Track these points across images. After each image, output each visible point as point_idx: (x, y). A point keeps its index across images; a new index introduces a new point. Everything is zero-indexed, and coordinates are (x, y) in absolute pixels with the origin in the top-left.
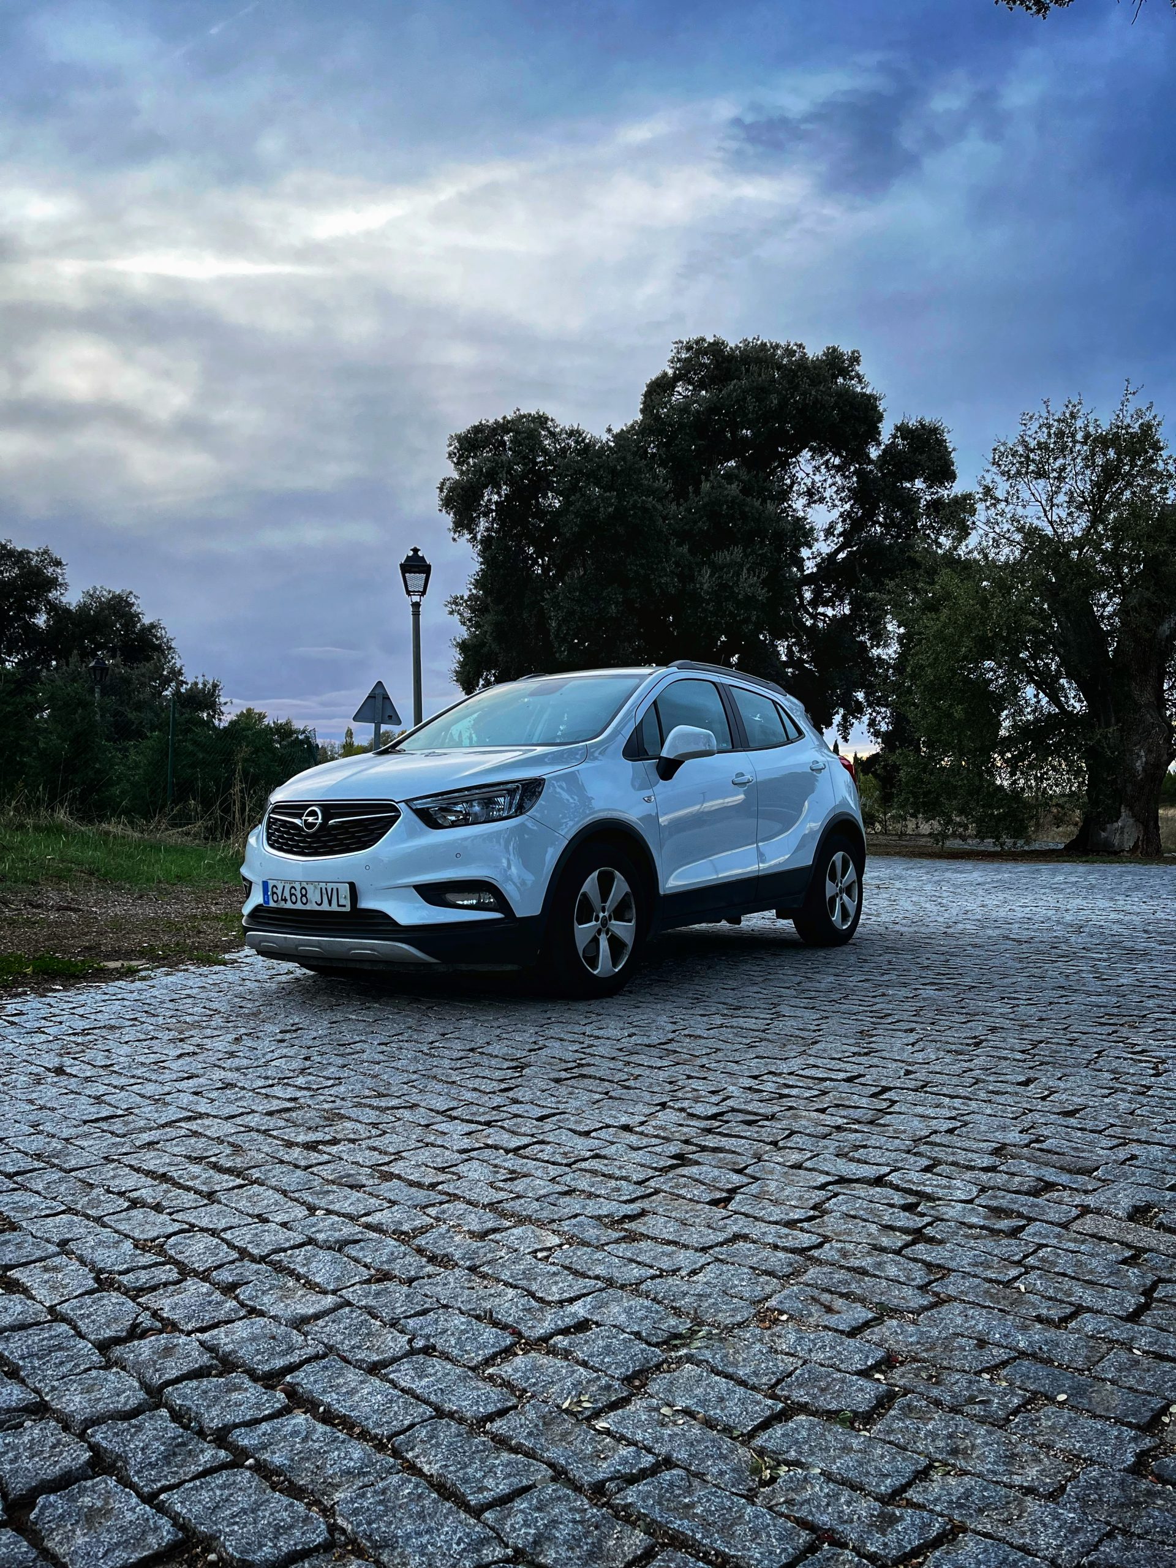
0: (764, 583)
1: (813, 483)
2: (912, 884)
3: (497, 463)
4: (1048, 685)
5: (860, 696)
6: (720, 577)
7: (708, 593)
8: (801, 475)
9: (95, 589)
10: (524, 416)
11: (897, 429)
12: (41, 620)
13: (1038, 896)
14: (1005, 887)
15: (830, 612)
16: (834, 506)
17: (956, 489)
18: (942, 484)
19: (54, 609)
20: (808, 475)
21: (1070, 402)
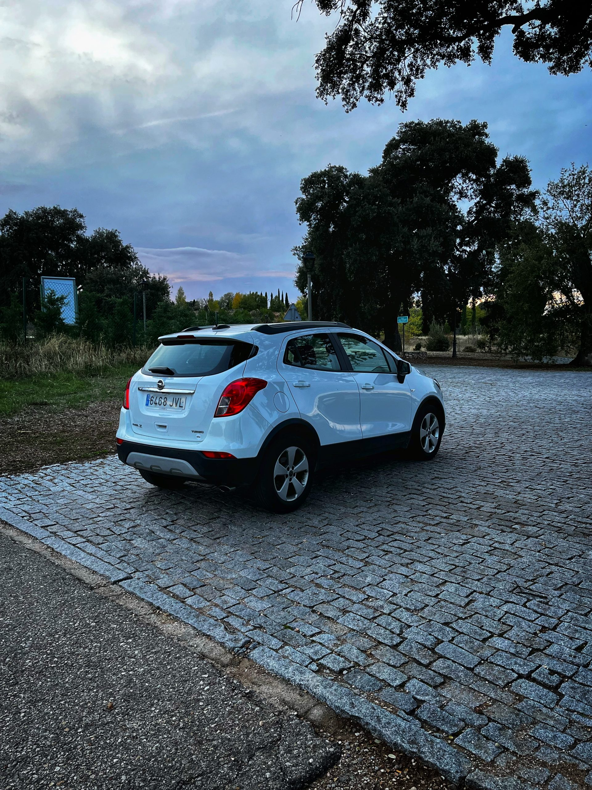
0: (442, 245)
1: (462, 188)
2: (505, 383)
3: (323, 193)
4: (567, 292)
5: (482, 289)
6: (422, 242)
7: (416, 250)
8: (456, 184)
9: (99, 229)
10: (333, 167)
11: (504, 161)
12: (74, 245)
13: (552, 389)
14: (540, 384)
15: (468, 249)
16: (472, 198)
17: (532, 188)
18: (524, 187)
19: (80, 240)
20: (460, 184)
21: (583, 166)
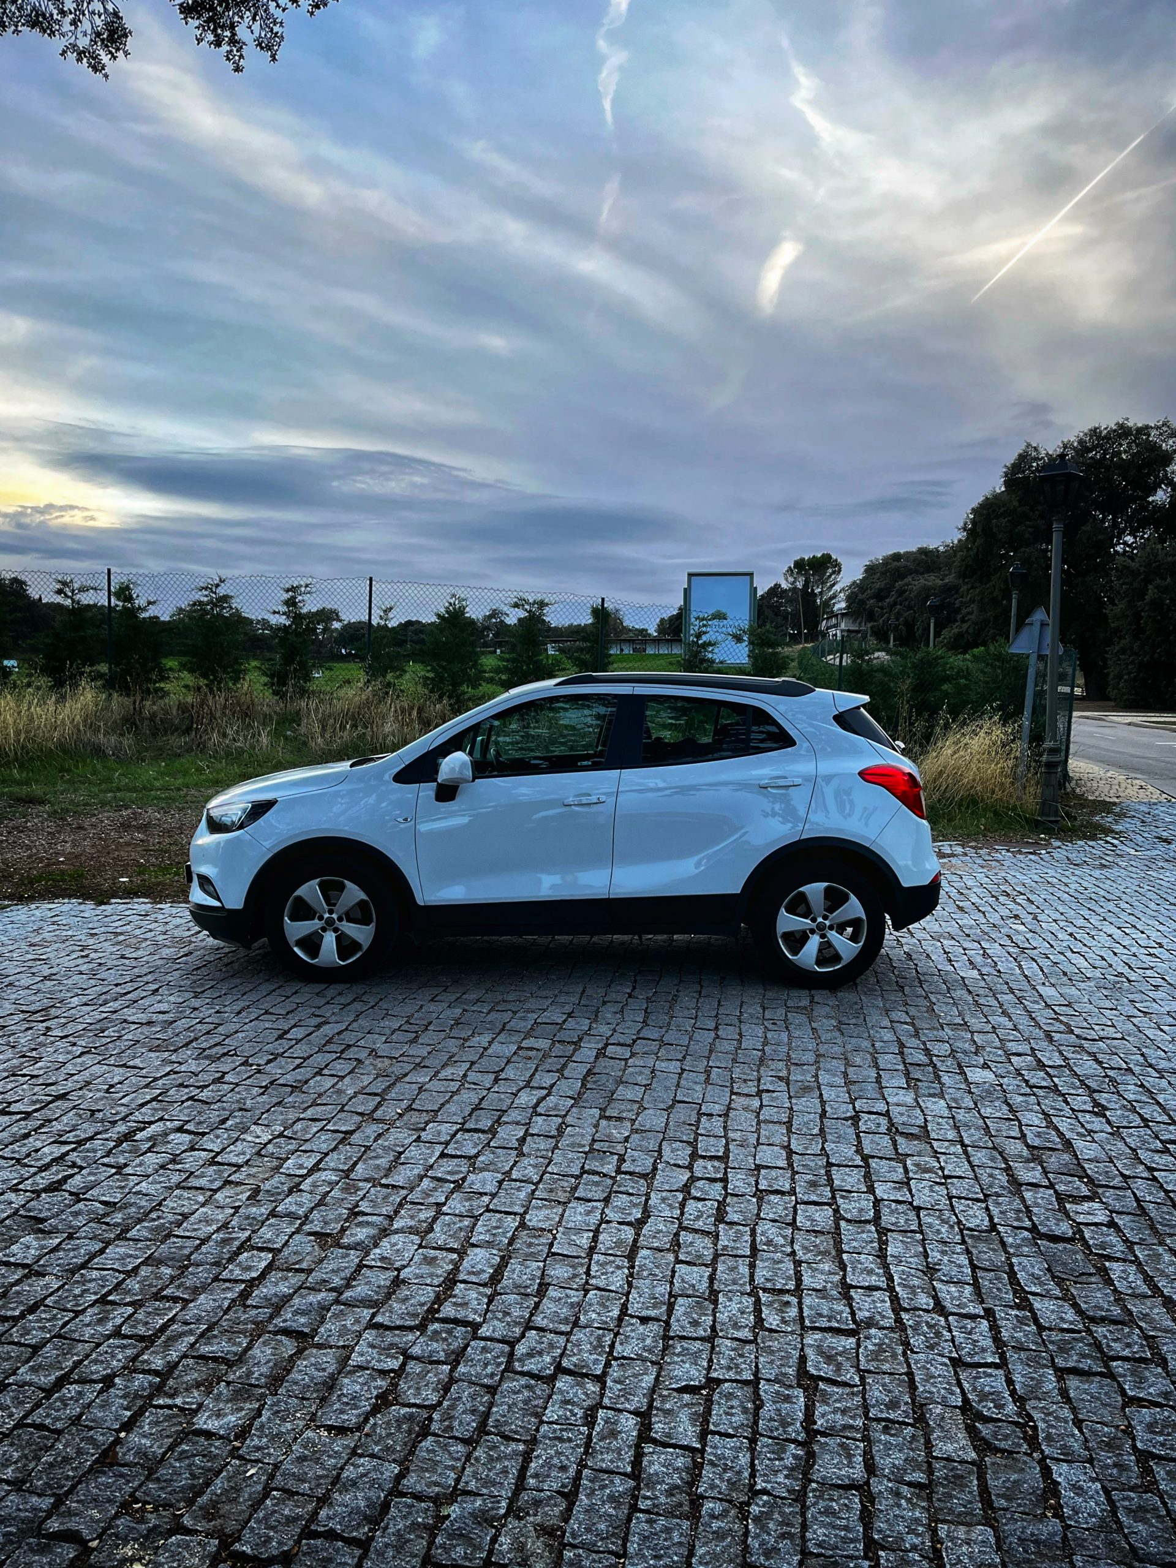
12: (1157, 498)
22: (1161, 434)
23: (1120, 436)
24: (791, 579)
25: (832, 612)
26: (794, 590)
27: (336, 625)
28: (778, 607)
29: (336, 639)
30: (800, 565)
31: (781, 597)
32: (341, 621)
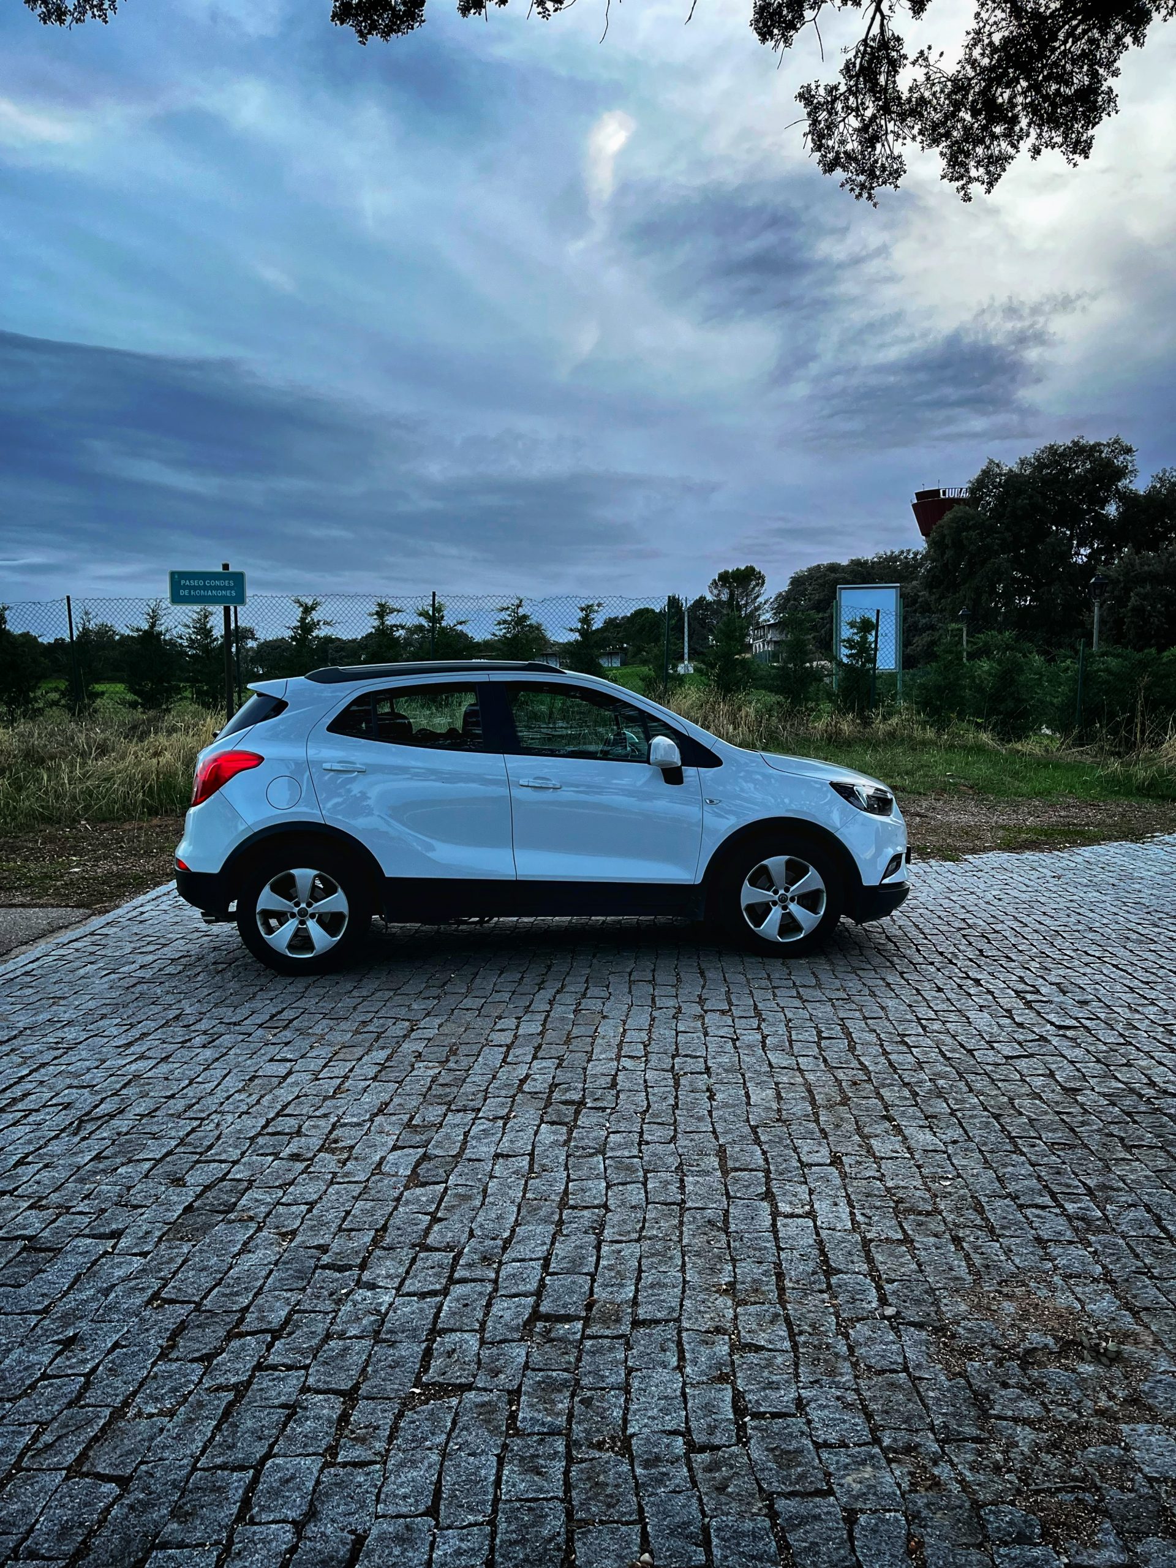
9: (1165, 473)
12: (1112, 510)
22: (1113, 451)
23: (1075, 453)
24: (716, 592)
25: (758, 623)
26: (719, 602)
27: (251, 644)
28: (703, 620)
29: (252, 658)
30: (724, 578)
31: (706, 610)
32: (256, 639)
